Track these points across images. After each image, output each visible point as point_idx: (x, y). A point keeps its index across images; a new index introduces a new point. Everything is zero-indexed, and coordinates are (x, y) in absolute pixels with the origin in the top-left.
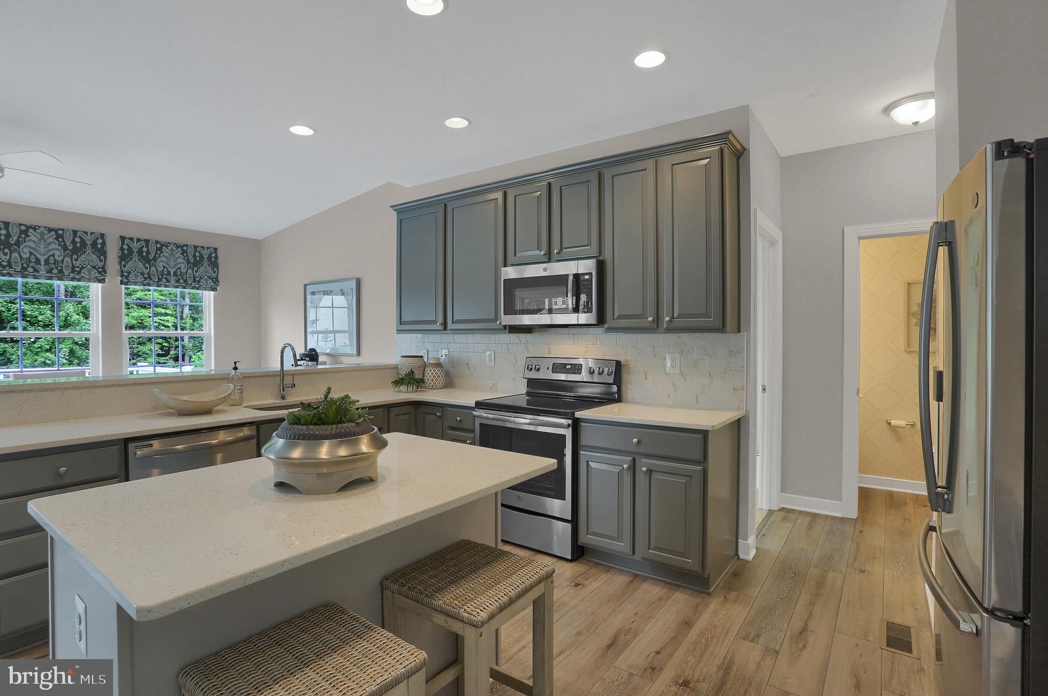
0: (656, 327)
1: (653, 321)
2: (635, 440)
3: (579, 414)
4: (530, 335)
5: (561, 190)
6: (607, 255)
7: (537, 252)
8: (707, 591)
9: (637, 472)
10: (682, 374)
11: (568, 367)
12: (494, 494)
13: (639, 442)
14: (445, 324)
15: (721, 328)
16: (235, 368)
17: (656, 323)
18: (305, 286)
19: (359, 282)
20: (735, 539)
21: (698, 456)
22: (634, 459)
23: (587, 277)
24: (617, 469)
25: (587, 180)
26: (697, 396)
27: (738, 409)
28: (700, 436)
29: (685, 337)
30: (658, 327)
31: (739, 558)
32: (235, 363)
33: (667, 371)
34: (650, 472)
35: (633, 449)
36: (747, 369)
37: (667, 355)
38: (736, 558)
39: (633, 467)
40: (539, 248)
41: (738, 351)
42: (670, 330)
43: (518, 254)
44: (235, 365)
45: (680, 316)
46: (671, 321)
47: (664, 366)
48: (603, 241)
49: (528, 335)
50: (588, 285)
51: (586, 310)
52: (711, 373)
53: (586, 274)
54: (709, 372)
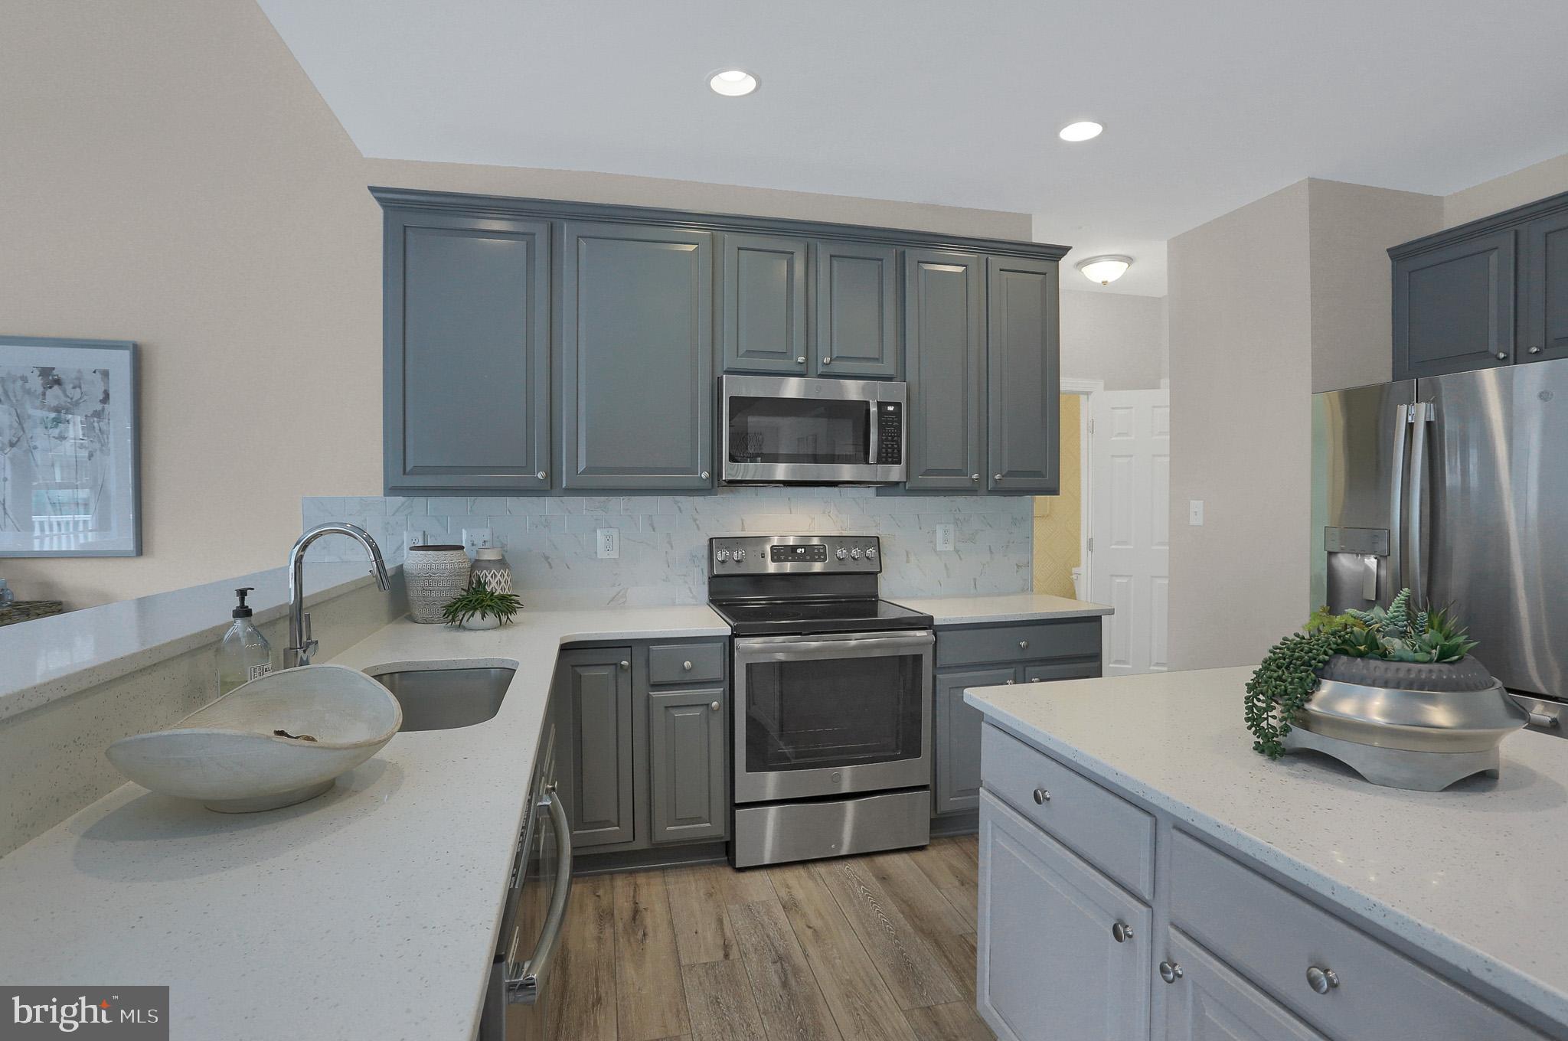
5: (831, 260)
10: (957, 552)
11: (799, 550)
13: (1027, 645)
15: (1057, 490)
16: (243, 612)
17: (978, 482)
23: (891, 408)
25: (879, 257)
27: (1023, 591)
29: (960, 501)
32: (242, 593)
33: (937, 548)
37: (937, 526)
41: (1022, 518)
44: (242, 600)
46: (1000, 480)
47: (934, 542)
50: (893, 421)
51: (890, 460)
52: (992, 548)
53: (891, 404)
54: (990, 547)
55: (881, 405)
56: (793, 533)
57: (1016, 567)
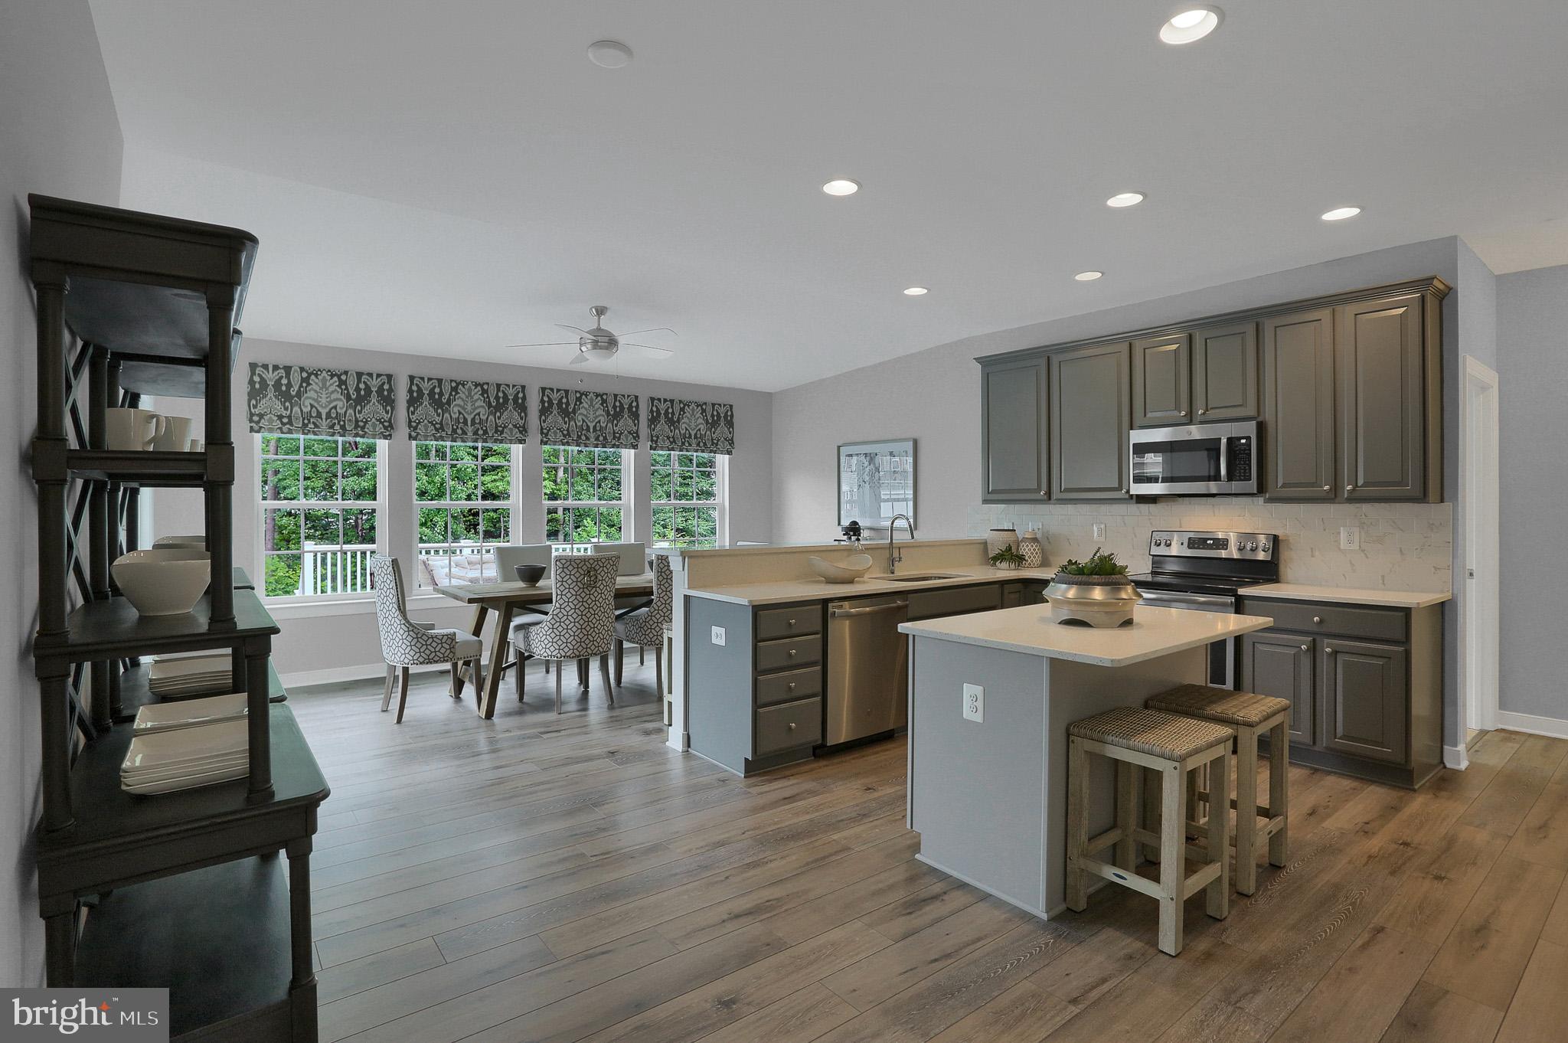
0: (1333, 496)
1: (1331, 489)
2: (1316, 619)
3: (1242, 591)
4: (1154, 505)
5: (1206, 342)
6: (1268, 416)
7: (1176, 413)
8: (1411, 787)
9: (1318, 655)
10: (1363, 551)
11: (1209, 542)
12: (1205, 647)
13: (1321, 621)
14: (1049, 494)
15: (1422, 498)
17: (1333, 492)
18: (839, 447)
19: (916, 442)
20: (1439, 745)
21: (1399, 635)
22: (1314, 640)
23: (1243, 441)
24: (1293, 651)
25: (1242, 331)
26: (1383, 577)
27: (1442, 592)
28: (1401, 614)
29: (1365, 508)
30: (1336, 496)
31: (1445, 767)
33: (1342, 547)
34: (1335, 653)
35: (1315, 629)
36: (1454, 545)
37: (1342, 528)
38: (1442, 766)
39: (1313, 649)
40: (1178, 408)
41: (1441, 524)
42: (1353, 499)
43: (1149, 415)
45: (1365, 484)
46: (1353, 490)
47: (1338, 542)
48: (1262, 397)
49: (1152, 506)
50: (1245, 450)
51: (1242, 478)
52: (1403, 550)
53: (1243, 438)
54: (1401, 548)
55: (1230, 440)
56: (1222, 530)
57: (1433, 569)
